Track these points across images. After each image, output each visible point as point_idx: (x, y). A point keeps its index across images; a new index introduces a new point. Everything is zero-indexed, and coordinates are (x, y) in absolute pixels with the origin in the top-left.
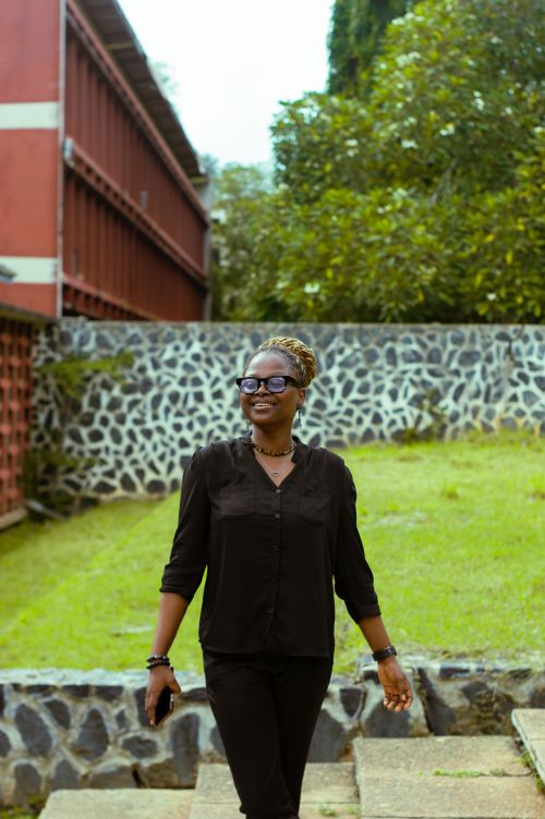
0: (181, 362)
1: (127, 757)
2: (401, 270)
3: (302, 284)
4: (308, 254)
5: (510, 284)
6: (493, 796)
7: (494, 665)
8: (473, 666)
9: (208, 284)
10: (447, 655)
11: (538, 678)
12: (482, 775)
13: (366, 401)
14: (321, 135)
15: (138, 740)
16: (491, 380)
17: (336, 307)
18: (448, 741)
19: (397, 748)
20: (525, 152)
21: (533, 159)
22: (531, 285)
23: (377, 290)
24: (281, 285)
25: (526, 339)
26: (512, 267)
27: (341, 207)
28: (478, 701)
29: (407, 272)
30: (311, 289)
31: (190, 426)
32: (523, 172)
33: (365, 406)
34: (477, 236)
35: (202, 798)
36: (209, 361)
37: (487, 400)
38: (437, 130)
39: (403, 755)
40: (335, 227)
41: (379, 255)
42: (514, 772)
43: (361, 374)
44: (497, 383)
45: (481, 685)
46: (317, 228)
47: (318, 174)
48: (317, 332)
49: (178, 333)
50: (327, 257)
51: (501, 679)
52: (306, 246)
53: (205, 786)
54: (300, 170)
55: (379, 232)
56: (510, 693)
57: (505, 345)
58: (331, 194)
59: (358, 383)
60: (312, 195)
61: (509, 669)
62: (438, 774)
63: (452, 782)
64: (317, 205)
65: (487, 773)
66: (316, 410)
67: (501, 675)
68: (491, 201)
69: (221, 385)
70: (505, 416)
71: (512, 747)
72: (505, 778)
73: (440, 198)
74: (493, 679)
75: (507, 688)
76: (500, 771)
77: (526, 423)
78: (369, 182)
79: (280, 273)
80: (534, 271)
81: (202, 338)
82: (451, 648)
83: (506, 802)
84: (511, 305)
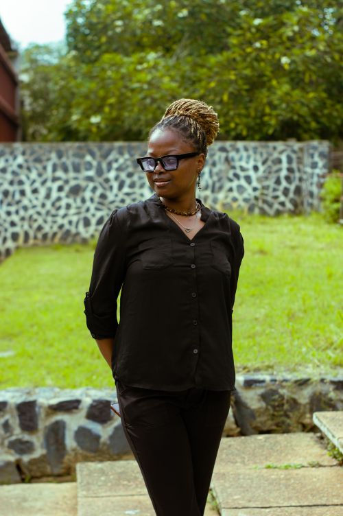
0: (10, 170)
1: (11, 454)
2: (155, 106)
3: (88, 117)
4: (92, 96)
5: (226, 115)
6: (318, 485)
7: (283, 376)
8: (268, 378)
9: (19, 122)
10: (246, 370)
11: (316, 385)
12: (303, 467)
13: (134, 193)
14: (98, 18)
15: (20, 442)
16: (215, 178)
17: (111, 132)
18: (267, 438)
19: (230, 446)
20: (234, 28)
21: (239, 32)
22: (239, 115)
23: (139, 120)
24: (75, 117)
25: (237, 151)
26: (227, 104)
27: (113, 65)
28: (273, 403)
29: (159, 108)
30: (95, 119)
31: (17, 212)
32: (233, 41)
33: (133, 196)
34: (203, 83)
35: (84, 493)
36: (29, 169)
37: (213, 191)
38: (176, 14)
39: (236, 452)
40: (110, 78)
41: (140, 96)
42: (326, 463)
43: (130, 175)
44: (220, 180)
45: (274, 392)
46: (98, 80)
47: (97, 44)
48: (100, 148)
49: (8, 150)
50: (104, 99)
51: (289, 387)
52: (91, 91)
53: (85, 482)
54: (84, 41)
55: (139, 81)
56: (295, 396)
57: (224, 155)
58: (107, 57)
59: (128, 181)
60: (93, 58)
61: (294, 379)
62: (269, 467)
63: (282, 474)
64: (97, 64)
65: (305, 464)
66: (101, 200)
67: (289, 384)
68: (213, 60)
69: (37, 185)
70: (225, 201)
71: (316, 441)
72: (321, 468)
73: (178, 59)
74: (283, 387)
75: (293, 393)
76: (316, 463)
77: (239, 206)
78: (131, 49)
79: (74, 110)
80: (241, 106)
81: (24, 153)
82: (249, 365)
83: (330, 490)
84: (227, 128)
